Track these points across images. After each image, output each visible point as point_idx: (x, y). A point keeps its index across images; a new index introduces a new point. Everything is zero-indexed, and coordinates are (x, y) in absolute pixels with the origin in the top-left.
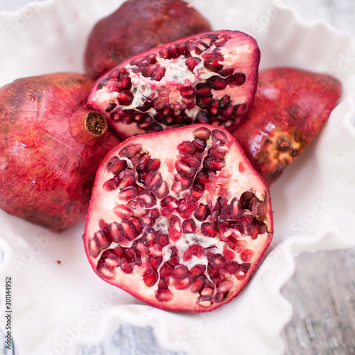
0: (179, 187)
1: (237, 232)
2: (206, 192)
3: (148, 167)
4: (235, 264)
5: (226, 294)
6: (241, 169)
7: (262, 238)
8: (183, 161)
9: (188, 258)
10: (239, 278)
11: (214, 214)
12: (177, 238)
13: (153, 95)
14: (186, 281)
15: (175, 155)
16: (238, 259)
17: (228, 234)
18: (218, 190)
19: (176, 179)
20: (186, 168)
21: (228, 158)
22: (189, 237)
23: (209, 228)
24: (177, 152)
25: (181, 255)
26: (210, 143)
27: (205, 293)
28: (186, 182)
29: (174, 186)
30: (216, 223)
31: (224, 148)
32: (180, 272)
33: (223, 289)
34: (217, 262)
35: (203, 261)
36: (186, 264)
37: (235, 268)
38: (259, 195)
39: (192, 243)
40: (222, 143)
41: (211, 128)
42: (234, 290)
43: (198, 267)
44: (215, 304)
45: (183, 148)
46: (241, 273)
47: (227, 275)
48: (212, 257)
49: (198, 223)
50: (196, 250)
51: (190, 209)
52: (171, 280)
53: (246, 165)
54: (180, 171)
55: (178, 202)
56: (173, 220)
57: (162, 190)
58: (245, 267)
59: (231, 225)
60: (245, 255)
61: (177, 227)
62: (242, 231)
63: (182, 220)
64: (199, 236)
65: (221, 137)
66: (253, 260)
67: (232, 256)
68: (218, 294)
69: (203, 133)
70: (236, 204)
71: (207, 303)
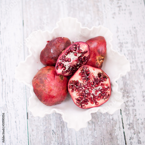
0: (85, 82)
1: (102, 82)
2: (91, 79)
3: (76, 83)
4: (106, 88)
5: (109, 95)
6: (94, 70)
7: (108, 80)
8: (82, 77)
9: (96, 94)
10: (109, 90)
11: (95, 82)
12: (91, 92)
13: (70, 65)
14: (99, 98)
15: (80, 77)
16: (106, 87)
17: (100, 84)
18: (92, 77)
19: (83, 81)
20: (83, 78)
21: (90, 70)
22: (94, 90)
23: (96, 86)
24: (80, 76)
25: (95, 94)
26: (84, 70)
27: (104, 98)
28: (85, 80)
29: (84, 83)
30: (97, 83)
31: (88, 69)
32: (97, 97)
33: (107, 95)
34: (102, 90)
35: (100, 92)
36: (97, 95)
37: (107, 89)
38: (101, 72)
39: (95, 90)
40: (87, 68)
41: (82, 67)
42: (109, 93)
43: (99, 94)
44: (108, 98)
45: (80, 74)
46: (109, 89)
47: (106, 91)
48: (100, 90)
49: (93, 86)
50: (97, 91)
51: (90, 85)
52: (96, 100)
53: (94, 69)
54: (83, 79)
55: (87, 85)
56: (88, 89)
57: (82, 85)
58: (109, 88)
59: (100, 82)
60: (107, 85)
61: (90, 90)
62: (103, 82)
63: (90, 88)
64: (96, 88)
65: (86, 67)
66: (109, 85)
67: (104, 87)
68: (107, 96)
69: (82, 69)
70: (98, 77)
71: (106, 99)
